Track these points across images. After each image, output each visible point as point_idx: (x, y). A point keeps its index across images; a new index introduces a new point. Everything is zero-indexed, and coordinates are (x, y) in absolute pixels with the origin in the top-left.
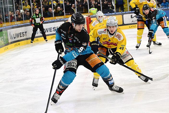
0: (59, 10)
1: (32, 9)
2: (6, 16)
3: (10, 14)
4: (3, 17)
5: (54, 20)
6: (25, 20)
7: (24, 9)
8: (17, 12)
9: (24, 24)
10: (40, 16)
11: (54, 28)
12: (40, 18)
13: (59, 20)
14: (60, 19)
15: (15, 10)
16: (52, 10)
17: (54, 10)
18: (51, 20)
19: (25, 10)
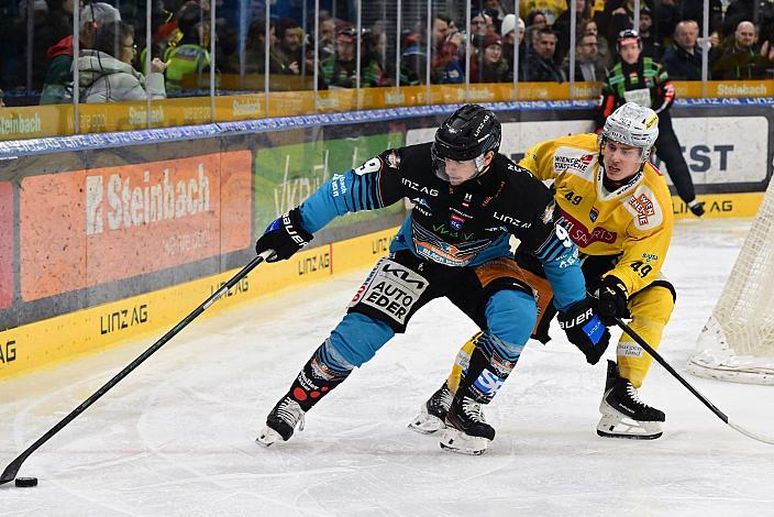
0: (746, 40)
1: (577, 13)
2: (407, 43)
3: (437, 33)
4: (388, 49)
5: (701, 102)
6: (520, 80)
7: (528, 12)
8: (483, 27)
9: (513, 107)
10: (649, 74)
11: (700, 153)
12: (647, 90)
13: (738, 102)
14: (742, 98)
15: (472, 9)
16: (701, 35)
17: (710, 34)
18: (689, 100)
19: (530, 19)
